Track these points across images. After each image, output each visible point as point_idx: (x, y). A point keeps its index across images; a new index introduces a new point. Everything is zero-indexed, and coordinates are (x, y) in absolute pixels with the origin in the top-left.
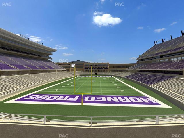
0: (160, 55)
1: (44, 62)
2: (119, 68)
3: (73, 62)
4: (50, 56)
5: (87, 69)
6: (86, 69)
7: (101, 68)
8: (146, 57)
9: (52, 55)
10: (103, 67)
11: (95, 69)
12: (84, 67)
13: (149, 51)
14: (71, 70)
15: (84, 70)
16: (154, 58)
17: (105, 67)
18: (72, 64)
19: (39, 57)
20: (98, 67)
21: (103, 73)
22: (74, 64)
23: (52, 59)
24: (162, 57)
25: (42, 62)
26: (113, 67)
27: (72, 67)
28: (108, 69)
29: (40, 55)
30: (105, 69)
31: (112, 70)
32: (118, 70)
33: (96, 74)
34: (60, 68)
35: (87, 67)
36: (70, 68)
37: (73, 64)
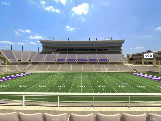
4: (121, 48)
14: (143, 63)
18: (145, 54)
27: (145, 57)
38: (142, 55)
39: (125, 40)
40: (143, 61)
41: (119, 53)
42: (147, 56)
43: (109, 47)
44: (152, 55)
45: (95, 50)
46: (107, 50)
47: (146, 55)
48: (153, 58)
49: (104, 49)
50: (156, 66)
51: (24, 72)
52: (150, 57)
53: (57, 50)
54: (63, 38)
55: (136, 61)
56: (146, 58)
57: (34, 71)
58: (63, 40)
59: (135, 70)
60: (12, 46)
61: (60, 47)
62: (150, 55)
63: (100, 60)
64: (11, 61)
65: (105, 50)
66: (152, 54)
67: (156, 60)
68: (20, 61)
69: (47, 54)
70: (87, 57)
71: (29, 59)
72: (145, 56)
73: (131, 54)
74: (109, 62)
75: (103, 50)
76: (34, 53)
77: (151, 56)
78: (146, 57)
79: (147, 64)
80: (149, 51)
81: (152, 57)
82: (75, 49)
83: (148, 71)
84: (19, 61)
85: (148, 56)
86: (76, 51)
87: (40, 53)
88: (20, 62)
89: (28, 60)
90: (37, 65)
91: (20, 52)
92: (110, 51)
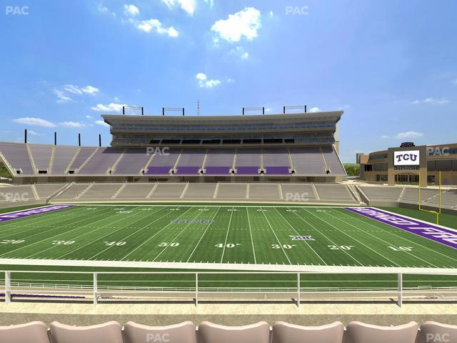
14: (391, 177)
18: (396, 153)
22: (409, 152)
29: (296, 138)
36: (387, 170)
37: (403, 153)
38: (387, 155)
39: (343, 112)
40: (391, 173)
41: (328, 149)
42: (402, 158)
43: (297, 134)
44: (415, 156)
45: (259, 141)
46: (292, 141)
47: (399, 156)
48: (418, 164)
49: (283, 138)
50: (428, 187)
51: (50, 202)
52: (409, 162)
53: (153, 142)
54: (170, 109)
55: (378, 173)
56: (400, 163)
57: (77, 200)
58: (167, 114)
59: (363, 199)
60: (26, 130)
61: (160, 135)
62: (411, 155)
63: (270, 170)
64: (18, 172)
65: (287, 141)
66: (417, 153)
67: (428, 170)
68: (45, 172)
69: (121, 153)
70: (234, 161)
71: (72, 167)
72: (398, 159)
73: (367, 153)
74: (293, 175)
75: (280, 141)
76: (86, 152)
77: (413, 158)
78: (400, 160)
79: (407, 181)
80: (407, 143)
81: (417, 162)
82: (202, 140)
83: (399, 201)
84: (40, 172)
85: (406, 157)
86: (205, 145)
87: (103, 150)
88: (43, 175)
89: (68, 170)
90: (91, 185)
91: (49, 148)
92: (302, 144)
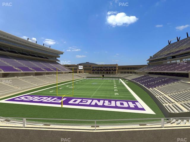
0: (171, 55)
1: (51, 64)
2: (129, 70)
3: (80, 65)
4: (58, 58)
5: (95, 72)
6: (93, 71)
7: (110, 70)
8: (157, 58)
9: (59, 57)
10: (111, 69)
11: (103, 70)
12: (92, 69)
13: (161, 51)
14: (78, 72)
15: (92, 72)
16: (165, 59)
17: (114, 69)
18: (79, 66)
19: (46, 59)
20: (106, 69)
21: (111, 76)
22: (81, 66)
23: (59, 61)
24: (174, 57)
25: (50, 64)
26: (123, 69)
27: (79, 69)
28: (117, 71)
29: (48, 57)
30: (113, 70)
31: (122, 73)
32: (128, 73)
33: (103, 76)
34: (67, 70)
35: (95, 69)
36: (77, 70)
37: (80, 66)
38: (77, 66)
40: (78, 71)
67: (84, 70)
